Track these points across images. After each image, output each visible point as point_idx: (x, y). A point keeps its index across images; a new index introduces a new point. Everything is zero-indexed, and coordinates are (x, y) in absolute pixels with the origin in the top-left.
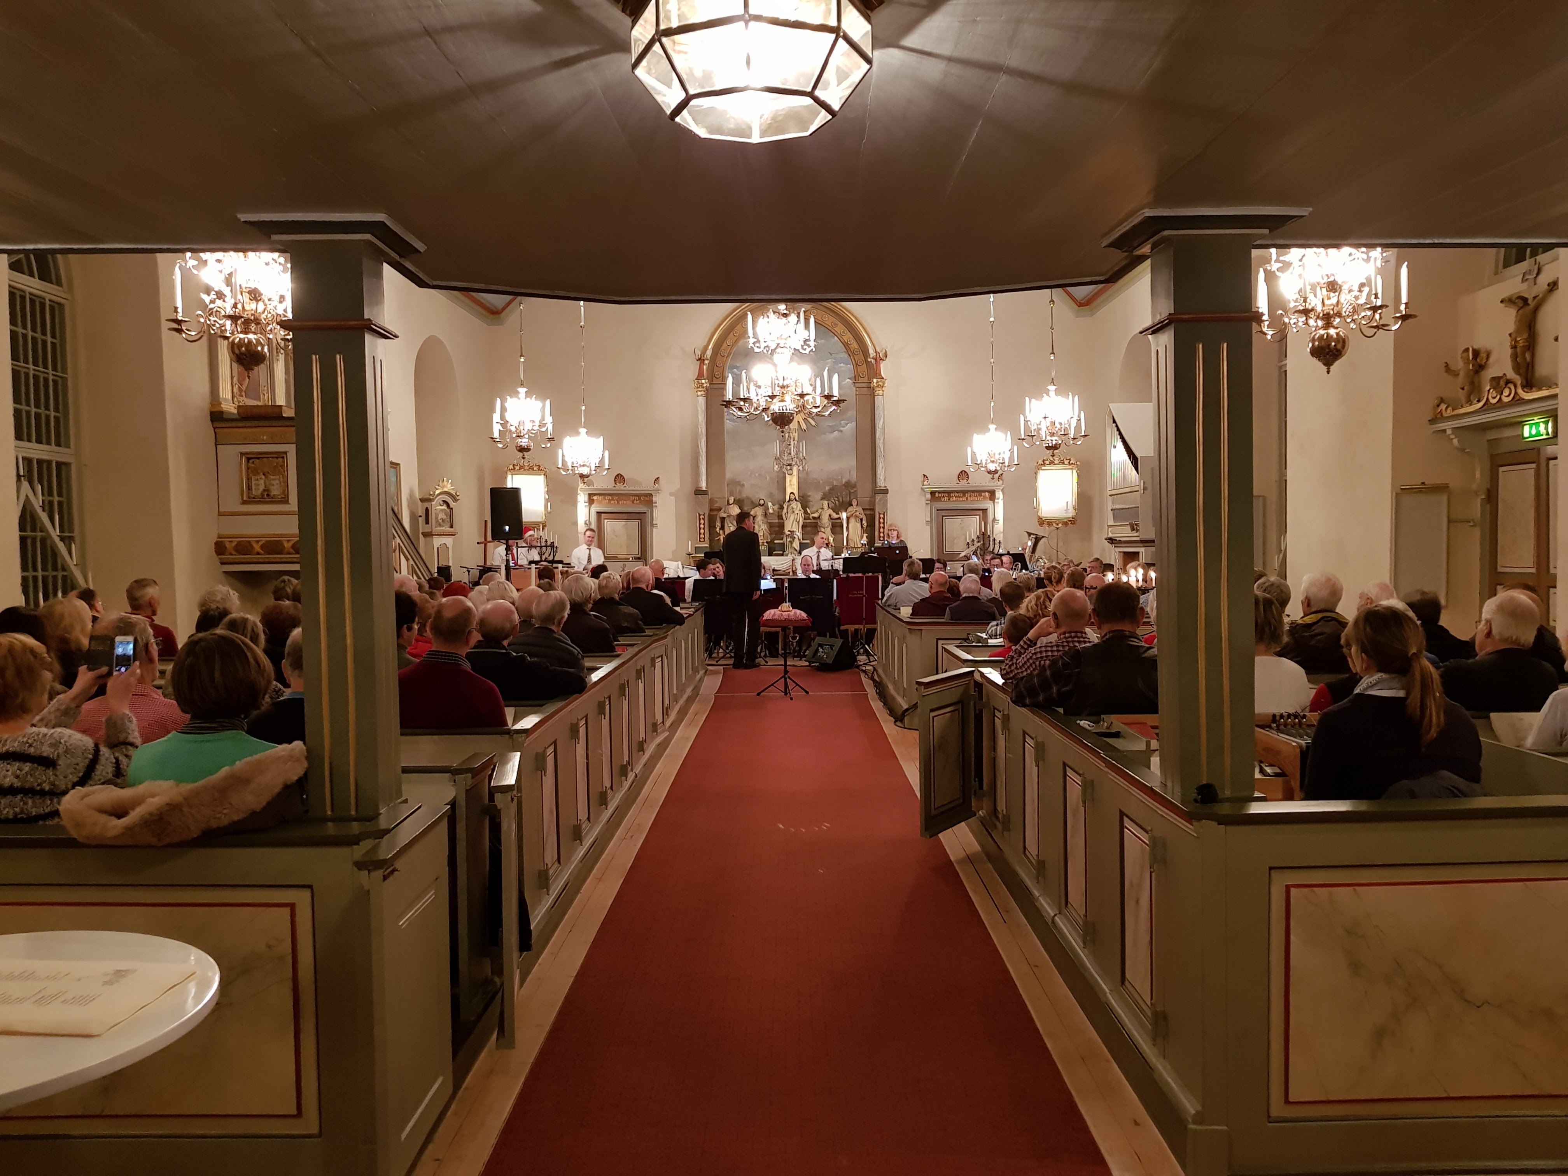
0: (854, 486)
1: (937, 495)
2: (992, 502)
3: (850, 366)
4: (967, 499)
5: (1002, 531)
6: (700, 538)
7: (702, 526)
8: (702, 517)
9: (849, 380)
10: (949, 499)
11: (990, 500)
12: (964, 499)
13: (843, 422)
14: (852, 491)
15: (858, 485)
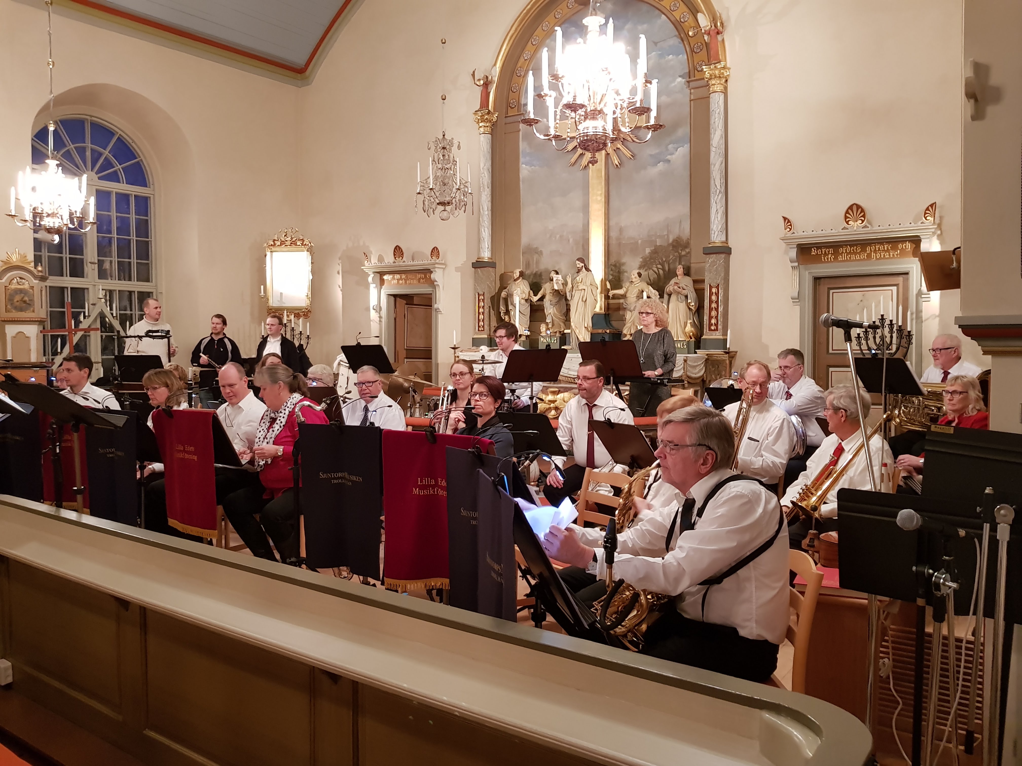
0: (686, 245)
1: (811, 251)
2: (916, 260)
3: (683, 57)
4: (869, 256)
6: (479, 327)
7: (481, 310)
8: (482, 297)
9: (680, 79)
10: (835, 258)
11: (914, 256)
12: (865, 256)
13: (670, 146)
14: (683, 253)
15: (692, 242)
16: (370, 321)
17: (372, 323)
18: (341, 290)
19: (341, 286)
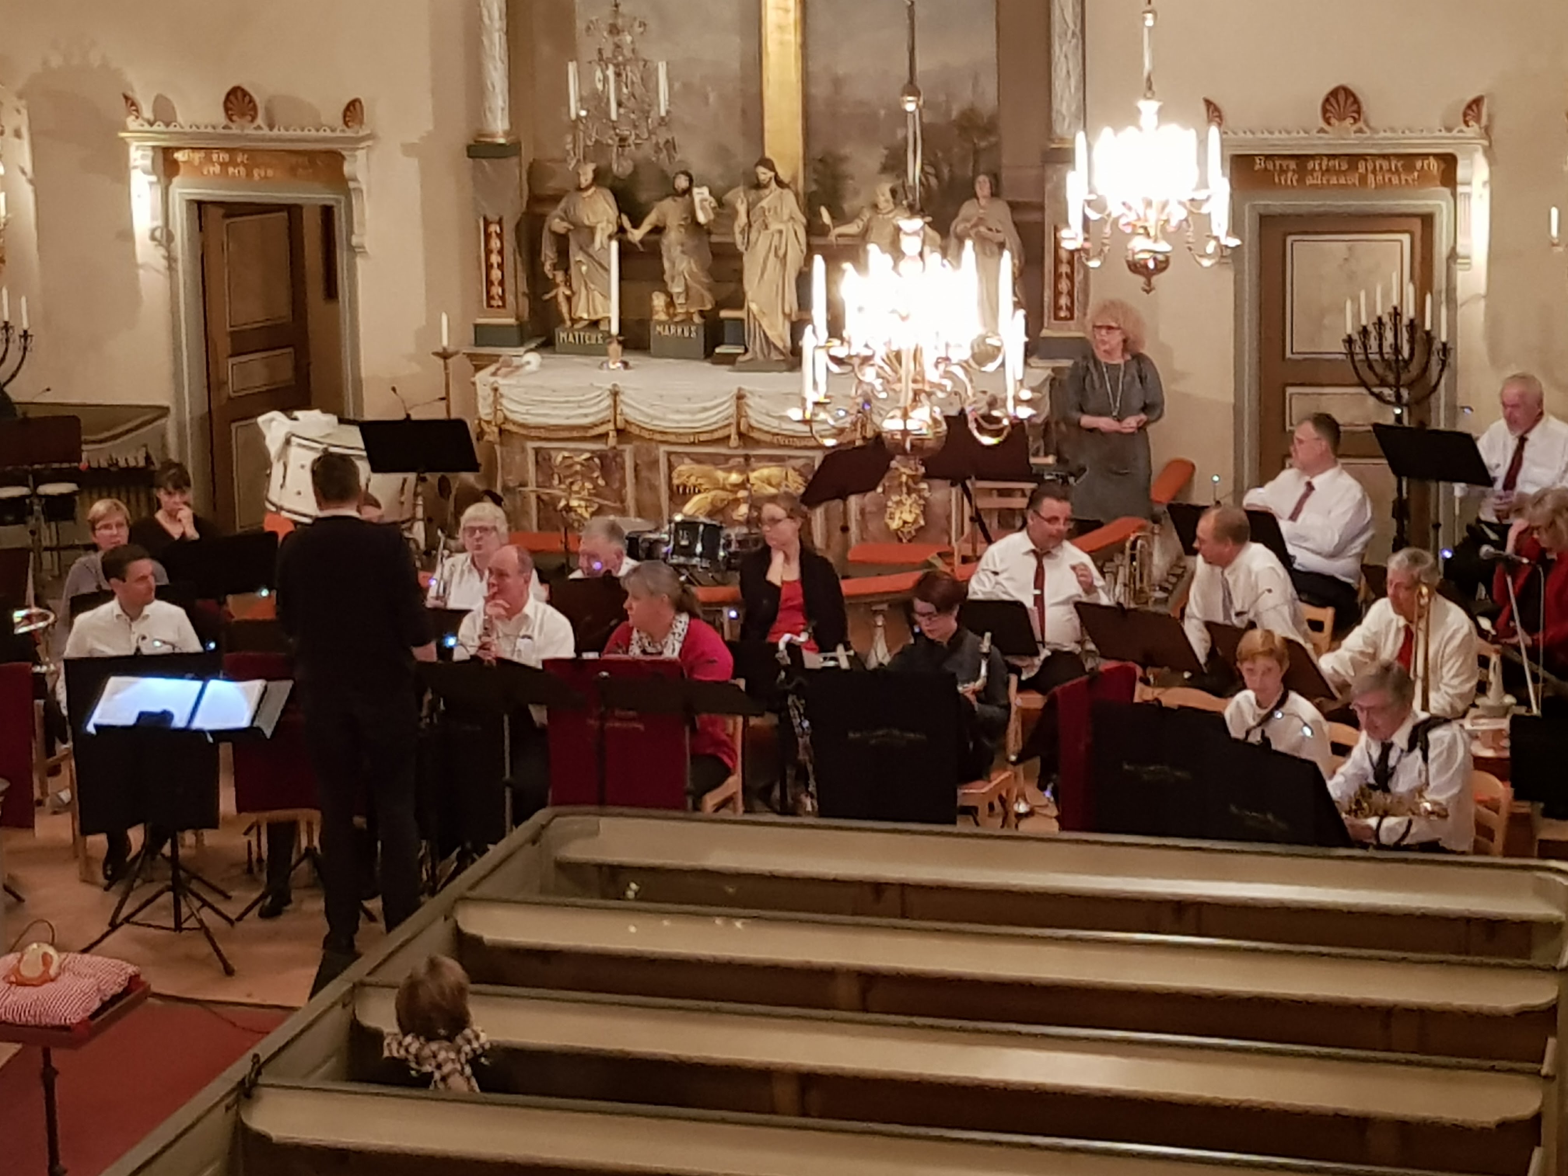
0: (990, 128)
1: (1259, 165)
2: (1447, 191)
4: (1363, 179)
5: (1482, 288)
6: (490, 297)
7: (495, 259)
8: (494, 228)
10: (1302, 180)
11: (1444, 183)
12: (1354, 179)
14: (983, 144)
15: (1003, 125)
16: (137, 266)
17: (141, 272)
18: (31, 182)
19: (28, 168)
